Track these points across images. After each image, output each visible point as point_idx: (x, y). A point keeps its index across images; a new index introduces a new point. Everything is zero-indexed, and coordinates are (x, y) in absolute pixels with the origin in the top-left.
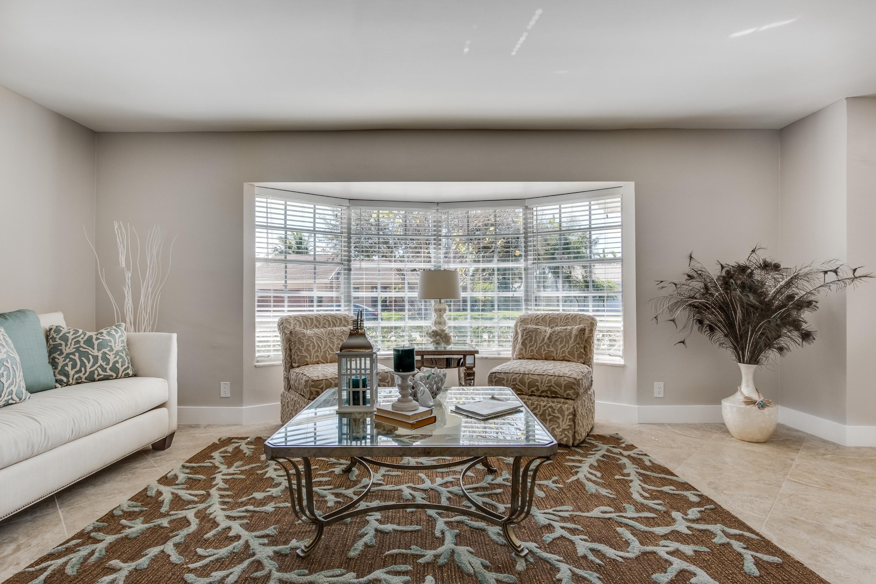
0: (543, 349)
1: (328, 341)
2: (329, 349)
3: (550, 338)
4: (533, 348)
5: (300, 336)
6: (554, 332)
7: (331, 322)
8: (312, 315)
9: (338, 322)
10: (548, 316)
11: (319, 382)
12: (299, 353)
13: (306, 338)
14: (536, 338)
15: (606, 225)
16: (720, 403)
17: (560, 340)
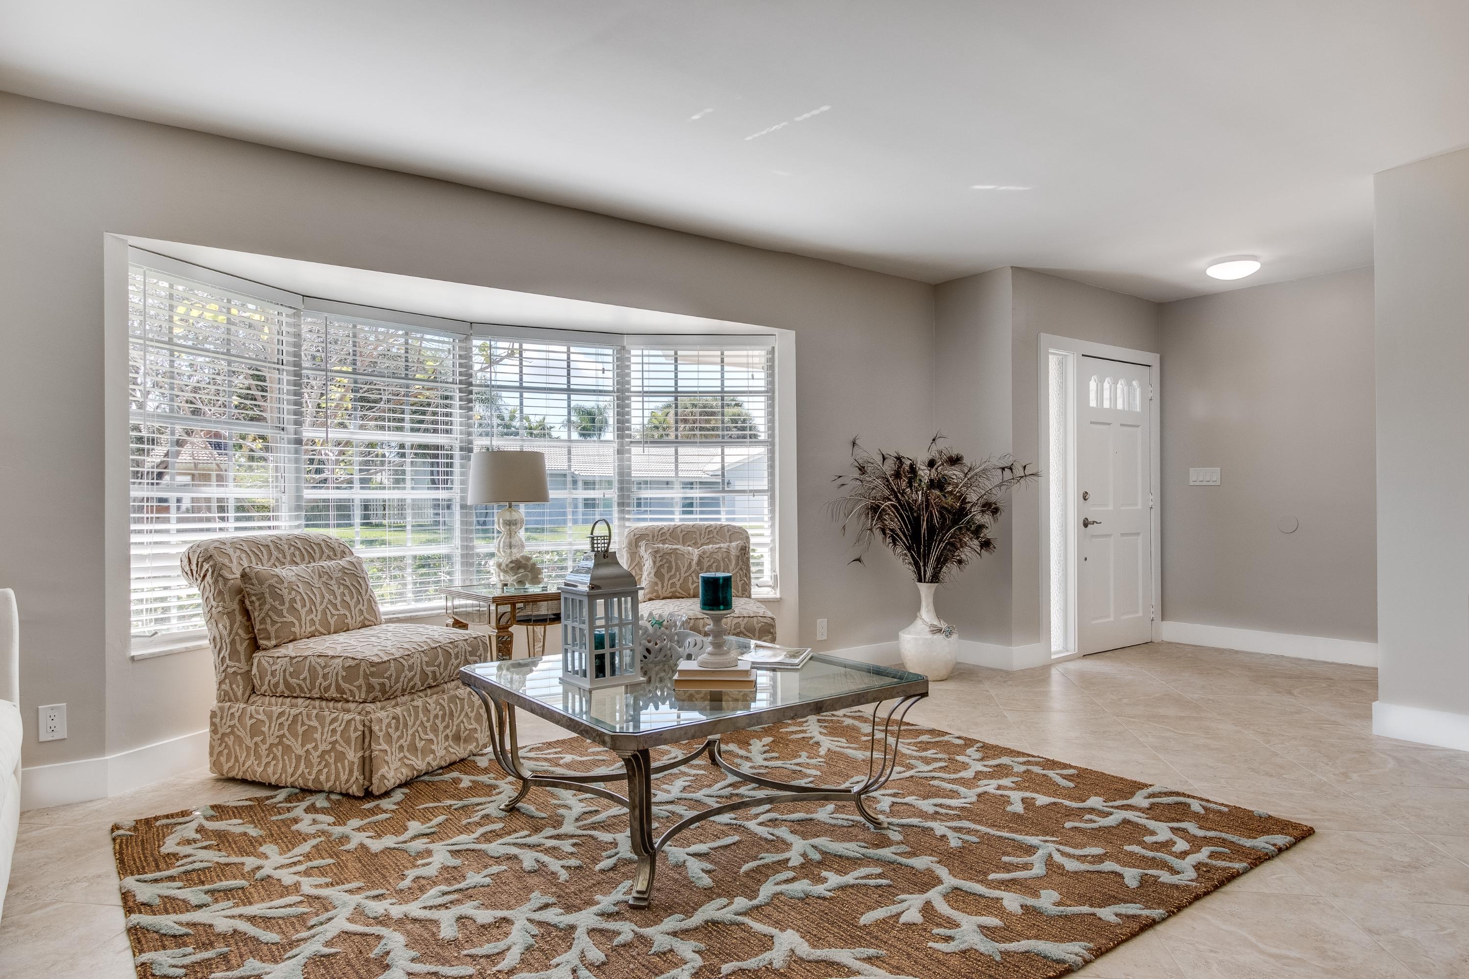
0: (690, 581)
1: (323, 589)
2: (329, 606)
3: (699, 563)
4: (674, 580)
5: (273, 581)
6: (704, 553)
7: (303, 550)
8: (265, 538)
9: (317, 551)
10: (679, 529)
11: (384, 665)
12: (276, 618)
13: (286, 585)
14: (677, 564)
15: (751, 389)
16: (896, 637)
17: (715, 565)
